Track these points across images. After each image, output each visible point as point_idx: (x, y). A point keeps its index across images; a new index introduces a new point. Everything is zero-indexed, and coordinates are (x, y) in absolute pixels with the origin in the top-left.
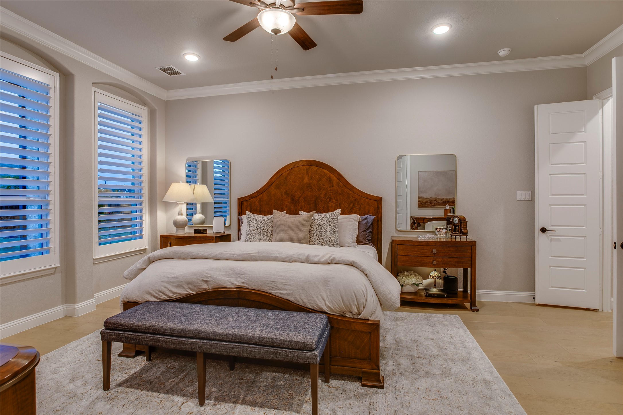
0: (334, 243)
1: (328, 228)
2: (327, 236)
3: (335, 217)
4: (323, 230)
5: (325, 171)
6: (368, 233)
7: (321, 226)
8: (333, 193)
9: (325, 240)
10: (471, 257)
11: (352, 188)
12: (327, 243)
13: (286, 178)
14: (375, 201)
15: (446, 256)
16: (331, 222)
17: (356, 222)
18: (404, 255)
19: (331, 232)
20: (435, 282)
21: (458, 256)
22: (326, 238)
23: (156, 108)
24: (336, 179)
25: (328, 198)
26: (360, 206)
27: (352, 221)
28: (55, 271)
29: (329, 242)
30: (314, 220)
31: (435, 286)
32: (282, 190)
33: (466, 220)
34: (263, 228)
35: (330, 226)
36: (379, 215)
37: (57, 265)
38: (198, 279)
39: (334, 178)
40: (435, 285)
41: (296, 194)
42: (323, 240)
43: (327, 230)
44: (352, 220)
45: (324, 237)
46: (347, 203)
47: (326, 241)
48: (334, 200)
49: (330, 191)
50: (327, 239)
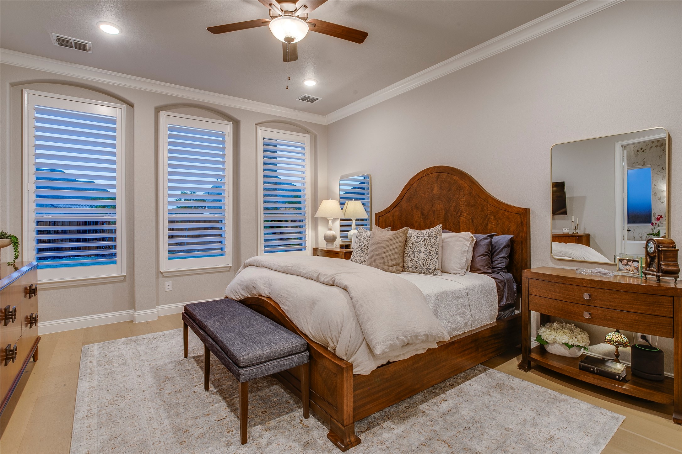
0: (429, 267)
1: (423, 248)
2: (421, 258)
3: (432, 235)
4: (417, 249)
5: (455, 177)
6: (499, 259)
7: (415, 245)
8: (464, 205)
9: (418, 263)
10: (673, 318)
11: (487, 197)
12: (420, 266)
13: (416, 190)
14: (517, 215)
15: (610, 307)
16: (426, 241)
17: (467, 242)
18: (538, 295)
19: (425, 253)
20: (617, 350)
21: (639, 311)
22: (419, 260)
23: (317, 134)
24: (468, 187)
25: (458, 212)
26: (497, 221)
27: (461, 241)
28: (230, 269)
29: (423, 265)
30: (410, 238)
31: (617, 358)
32: (412, 203)
33: (675, 248)
34: (364, 245)
35: (425, 245)
36: (523, 235)
37: (231, 265)
38: (251, 285)
39: (466, 185)
40: (617, 356)
41: (426, 207)
42: (416, 262)
43: (420, 251)
44: (461, 239)
45: (418, 258)
46: (481, 217)
47: (420, 264)
48: (465, 214)
49: (461, 202)
50: (420, 262)
